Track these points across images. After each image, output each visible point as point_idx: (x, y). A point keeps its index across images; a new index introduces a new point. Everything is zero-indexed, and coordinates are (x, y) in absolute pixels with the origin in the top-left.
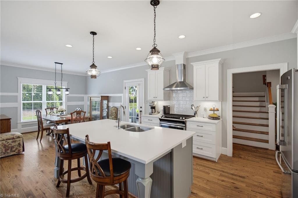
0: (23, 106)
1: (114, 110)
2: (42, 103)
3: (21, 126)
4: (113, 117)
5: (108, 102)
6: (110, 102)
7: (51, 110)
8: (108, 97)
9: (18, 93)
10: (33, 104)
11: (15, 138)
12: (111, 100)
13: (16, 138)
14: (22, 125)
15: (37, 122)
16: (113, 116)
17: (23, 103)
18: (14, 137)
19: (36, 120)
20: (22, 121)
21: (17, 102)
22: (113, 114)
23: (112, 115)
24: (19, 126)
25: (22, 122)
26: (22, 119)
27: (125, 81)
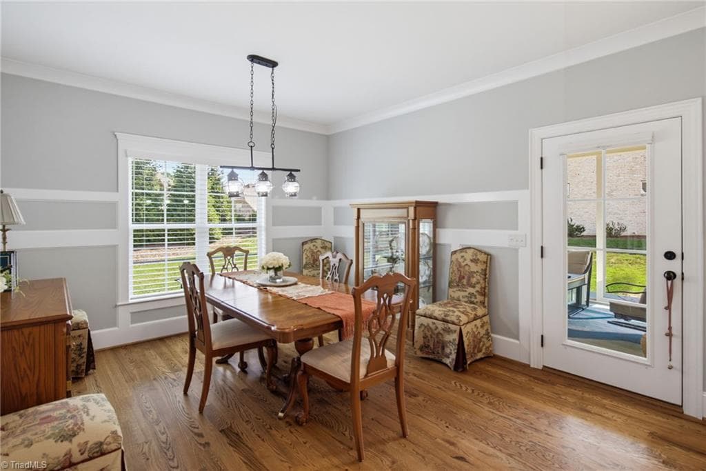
0: (135, 241)
1: (475, 261)
2: (196, 232)
3: (130, 315)
4: (471, 295)
5: (435, 227)
6: (444, 227)
7: (225, 257)
8: (434, 205)
9: (117, 191)
10: (166, 233)
11: (77, 457)
12: (450, 217)
13: (86, 456)
14: (133, 313)
15: (184, 301)
16: (471, 290)
17: (135, 231)
18: (69, 454)
19: (181, 292)
20: (133, 297)
21: (113, 225)
22: (474, 280)
23: (465, 281)
24: (123, 315)
25: (130, 301)
26: (131, 291)
27: (537, 133)
